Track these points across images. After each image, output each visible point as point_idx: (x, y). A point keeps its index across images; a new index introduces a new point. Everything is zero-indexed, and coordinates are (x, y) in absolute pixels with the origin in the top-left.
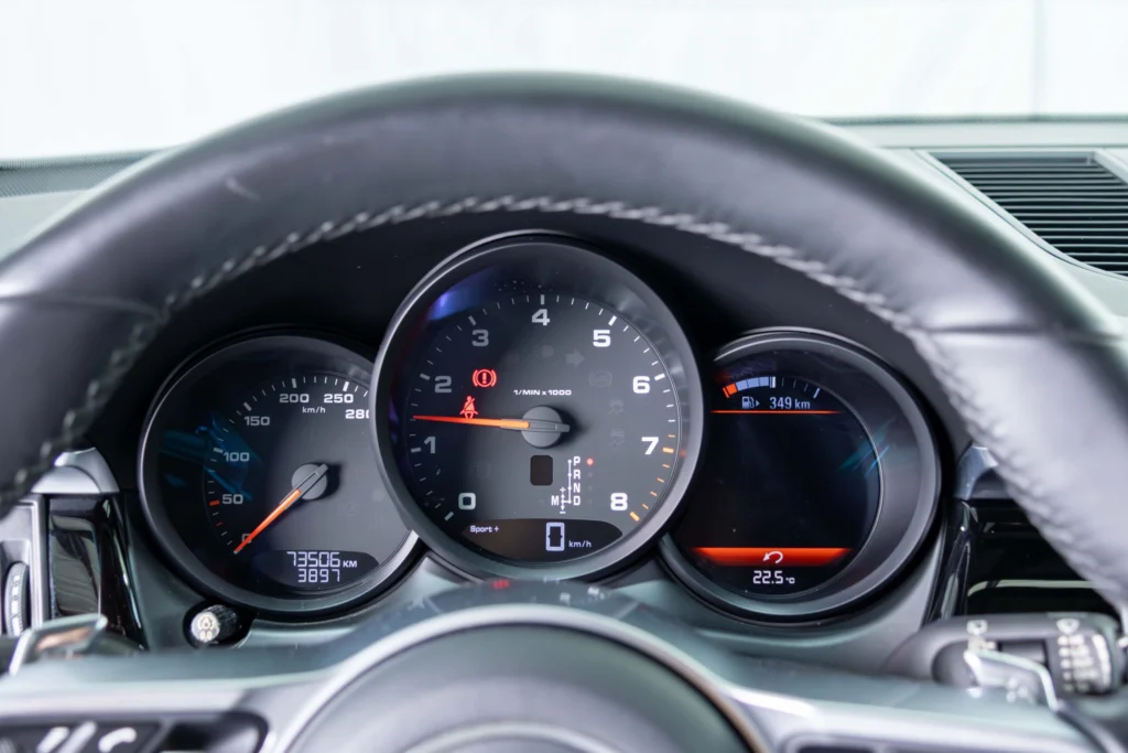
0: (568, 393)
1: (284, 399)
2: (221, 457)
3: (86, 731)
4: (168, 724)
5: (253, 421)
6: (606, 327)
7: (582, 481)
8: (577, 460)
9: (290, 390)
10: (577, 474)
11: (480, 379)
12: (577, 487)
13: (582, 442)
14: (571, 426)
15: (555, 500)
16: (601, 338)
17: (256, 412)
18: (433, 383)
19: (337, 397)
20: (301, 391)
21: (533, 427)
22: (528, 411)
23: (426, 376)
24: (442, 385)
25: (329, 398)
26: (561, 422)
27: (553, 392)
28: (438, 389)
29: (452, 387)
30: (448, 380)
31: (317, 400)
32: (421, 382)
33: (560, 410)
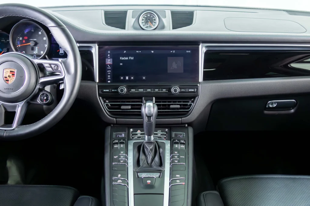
0: (36, 39)
1: (2, 41)
6: (40, 31)
7: (38, 50)
8: (37, 47)
9: (3, 39)
10: (37, 49)
11: (25, 38)
12: (37, 51)
13: (38, 45)
14: (36, 44)
15: (34, 52)
16: (40, 33)
18: (20, 38)
19: (8, 40)
20: (4, 40)
21: (32, 44)
22: (31, 42)
23: (19, 38)
24: (21, 39)
25: (7, 40)
26: (35, 43)
27: (34, 40)
28: (20, 39)
29: (22, 39)
30: (21, 38)
31: (6, 41)
32: (18, 38)
33: (35, 41)
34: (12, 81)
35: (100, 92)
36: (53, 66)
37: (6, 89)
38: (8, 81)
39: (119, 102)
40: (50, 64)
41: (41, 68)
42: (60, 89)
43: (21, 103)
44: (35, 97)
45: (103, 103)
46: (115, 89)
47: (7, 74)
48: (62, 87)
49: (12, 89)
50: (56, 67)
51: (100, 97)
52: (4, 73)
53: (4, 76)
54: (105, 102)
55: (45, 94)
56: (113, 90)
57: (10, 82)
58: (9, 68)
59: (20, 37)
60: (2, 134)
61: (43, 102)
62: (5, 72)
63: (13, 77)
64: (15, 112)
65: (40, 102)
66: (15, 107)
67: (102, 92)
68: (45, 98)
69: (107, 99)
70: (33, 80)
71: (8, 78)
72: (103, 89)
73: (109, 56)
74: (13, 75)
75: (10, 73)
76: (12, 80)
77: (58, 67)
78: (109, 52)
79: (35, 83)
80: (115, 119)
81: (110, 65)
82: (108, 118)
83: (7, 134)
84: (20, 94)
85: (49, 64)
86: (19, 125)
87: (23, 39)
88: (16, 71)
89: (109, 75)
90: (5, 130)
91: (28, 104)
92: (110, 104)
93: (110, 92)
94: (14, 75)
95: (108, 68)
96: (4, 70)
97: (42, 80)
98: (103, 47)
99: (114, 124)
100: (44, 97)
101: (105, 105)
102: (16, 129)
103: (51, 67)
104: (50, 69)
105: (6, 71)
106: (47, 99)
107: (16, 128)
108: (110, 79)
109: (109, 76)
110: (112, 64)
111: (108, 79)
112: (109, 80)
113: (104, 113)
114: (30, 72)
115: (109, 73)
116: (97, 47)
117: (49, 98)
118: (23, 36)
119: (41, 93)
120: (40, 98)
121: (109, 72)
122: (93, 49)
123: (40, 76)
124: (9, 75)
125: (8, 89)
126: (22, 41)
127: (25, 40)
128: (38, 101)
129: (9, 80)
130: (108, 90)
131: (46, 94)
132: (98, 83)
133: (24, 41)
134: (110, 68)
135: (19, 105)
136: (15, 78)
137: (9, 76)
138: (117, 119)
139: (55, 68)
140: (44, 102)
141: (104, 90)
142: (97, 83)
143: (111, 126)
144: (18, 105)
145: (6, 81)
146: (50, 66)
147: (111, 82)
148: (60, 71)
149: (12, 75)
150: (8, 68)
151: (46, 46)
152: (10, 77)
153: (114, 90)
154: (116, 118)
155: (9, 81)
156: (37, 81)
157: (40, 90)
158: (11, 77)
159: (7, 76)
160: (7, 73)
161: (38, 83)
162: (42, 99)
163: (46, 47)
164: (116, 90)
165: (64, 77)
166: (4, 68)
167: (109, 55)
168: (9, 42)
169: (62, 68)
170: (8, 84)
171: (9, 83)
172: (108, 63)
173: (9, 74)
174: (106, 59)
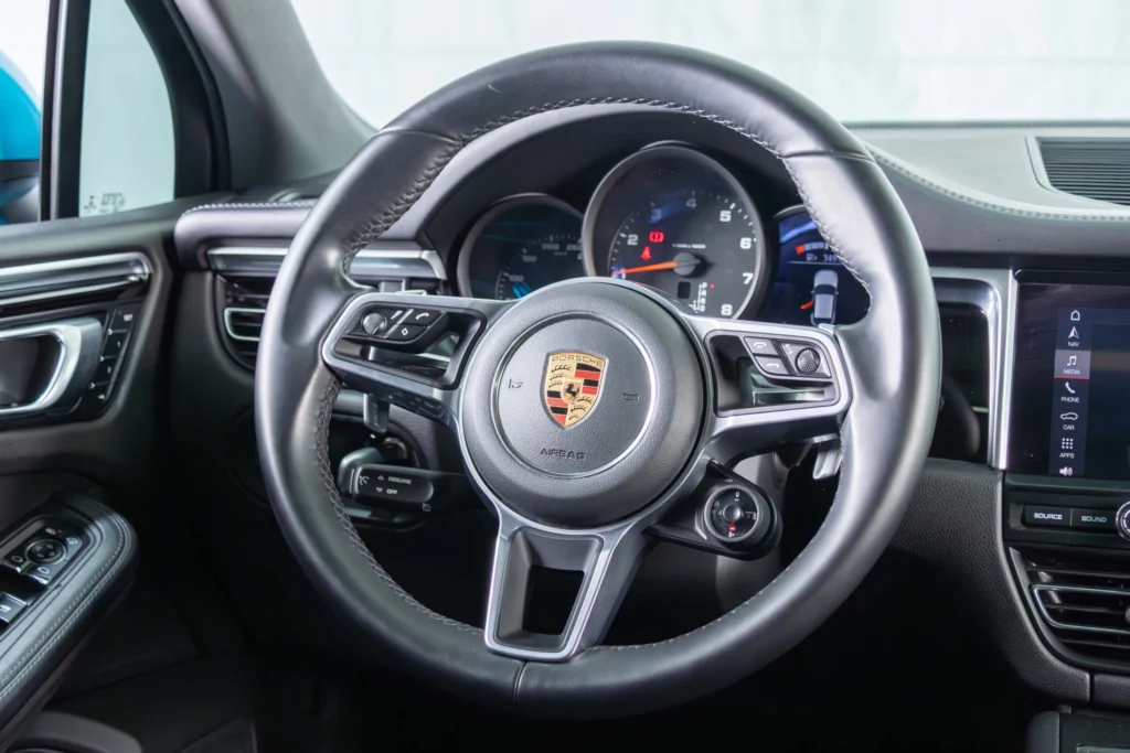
0: (703, 246)
1: (545, 247)
2: (507, 278)
3: (411, 311)
4: (443, 311)
5: (526, 259)
6: (727, 208)
7: (707, 298)
8: (705, 285)
9: (548, 242)
10: (704, 293)
11: (654, 237)
12: (703, 301)
13: (712, 273)
14: (702, 268)
16: (725, 216)
17: (529, 254)
18: (627, 239)
19: (574, 247)
20: (555, 242)
21: (680, 265)
22: (679, 257)
23: (623, 235)
24: (633, 240)
25: (569, 247)
26: (698, 261)
27: (695, 246)
28: (630, 242)
29: (638, 241)
30: (636, 237)
31: (563, 248)
32: (620, 238)
33: (697, 255)
34: (580, 413)
35: (1015, 523)
36: (790, 351)
37: (552, 452)
38: (563, 411)
39: (1115, 584)
40: (777, 343)
41: (729, 360)
42: (816, 476)
43: (610, 533)
44: (688, 505)
45: (1024, 581)
46: (1095, 510)
47: (563, 380)
48: (824, 468)
49: (580, 455)
50: (806, 356)
51: (1011, 549)
52: (549, 375)
53: (546, 389)
54: (1034, 578)
55: (737, 495)
56: (1084, 519)
57: (574, 420)
58: (576, 351)
59: (627, 233)
60: (508, 680)
61: (726, 535)
62: (551, 366)
63: (588, 395)
64: (581, 574)
65: (706, 531)
66: (582, 548)
67: (1023, 521)
68: (738, 514)
69: (1043, 565)
70: (686, 419)
71: (565, 398)
72: (1028, 507)
73: (1072, 334)
74: (591, 384)
75: (577, 375)
76: (583, 410)
77: (817, 356)
78: (1075, 316)
79: (692, 436)
80: (1088, 676)
81: (1074, 382)
82: (1052, 668)
83: (533, 683)
84: (615, 482)
85: (772, 340)
86: (595, 644)
87: (643, 242)
88: (604, 366)
89: (1069, 434)
90: (526, 660)
91: (650, 540)
92: (1060, 594)
93: (1067, 528)
94: (595, 383)
95: (1063, 399)
96: (551, 358)
97: (729, 421)
98: (1045, 288)
99: (1077, 704)
100: (730, 510)
101: (1036, 591)
102: (577, 661)
103: (781, 356)
104: (775, 366)
105: (558, 363)
106: (744, 523)
107: (577, 653)
108: (1072, 455)
109: (1067, 443)
110: (1087, 376)
111: (1062, 455)
112: (1067, 463)
113: (1026, 635)
114: (674, 376)
115: (1071, 427)
116: (1013, 286)
117: (758, 517)
118: (643, 229)
119: (717, 490)
120: (712, 515)
121: (1069, 422)
122: (991, 294)
123: (721, 401)
124: (571, 386)
125: (560, 452)
126: (639, 249)
127: (653, 247)
128: (698, 529)
129: (570, 407)
130: (1060, 517)
131: (742, 492)
132: (1004, 472)
133: (647, 254)
134: (1076, 400)
135: (601, 540)
136: (597, 397)
137: (569, 389)
138: (1097, 678)
139: (801, 363)
140: (731, 534)
141: (1037, 515)
142: (1000, 475)
143: (1062, 716)
144: (597, 542)
145: (553, 415)
146: (775, 353)
147: (1074, 476)
148: (825, 376)
149: (587, 383)
150: (568, 351)
151: (751, 278)
152: (574, 394)
153: (1094, 516)
154: (1093, 671)
155: (569, 414)
156: (702, 425)
157: (714, 474)
158: (580, 395)
159: (561, 389)
160: (565, 376)
161: (705, 438)
162: (718, 515)
163: (747, 282)
164: (1102, 520)
165: (845, 413)
166: (552, 349)
167: (1074, 329)
168: (578, 252)
169: (835, 360)
170: (560, 426)
171: (568, 422)
172: (1067, 372)
173: (571, 377)
174: (1059, 353)
